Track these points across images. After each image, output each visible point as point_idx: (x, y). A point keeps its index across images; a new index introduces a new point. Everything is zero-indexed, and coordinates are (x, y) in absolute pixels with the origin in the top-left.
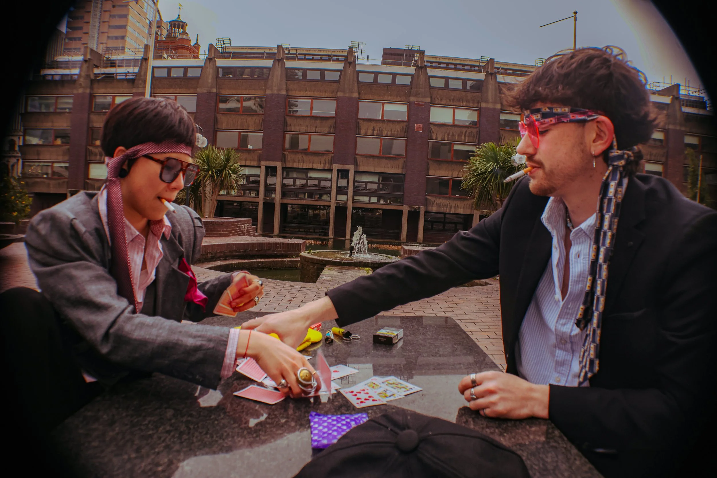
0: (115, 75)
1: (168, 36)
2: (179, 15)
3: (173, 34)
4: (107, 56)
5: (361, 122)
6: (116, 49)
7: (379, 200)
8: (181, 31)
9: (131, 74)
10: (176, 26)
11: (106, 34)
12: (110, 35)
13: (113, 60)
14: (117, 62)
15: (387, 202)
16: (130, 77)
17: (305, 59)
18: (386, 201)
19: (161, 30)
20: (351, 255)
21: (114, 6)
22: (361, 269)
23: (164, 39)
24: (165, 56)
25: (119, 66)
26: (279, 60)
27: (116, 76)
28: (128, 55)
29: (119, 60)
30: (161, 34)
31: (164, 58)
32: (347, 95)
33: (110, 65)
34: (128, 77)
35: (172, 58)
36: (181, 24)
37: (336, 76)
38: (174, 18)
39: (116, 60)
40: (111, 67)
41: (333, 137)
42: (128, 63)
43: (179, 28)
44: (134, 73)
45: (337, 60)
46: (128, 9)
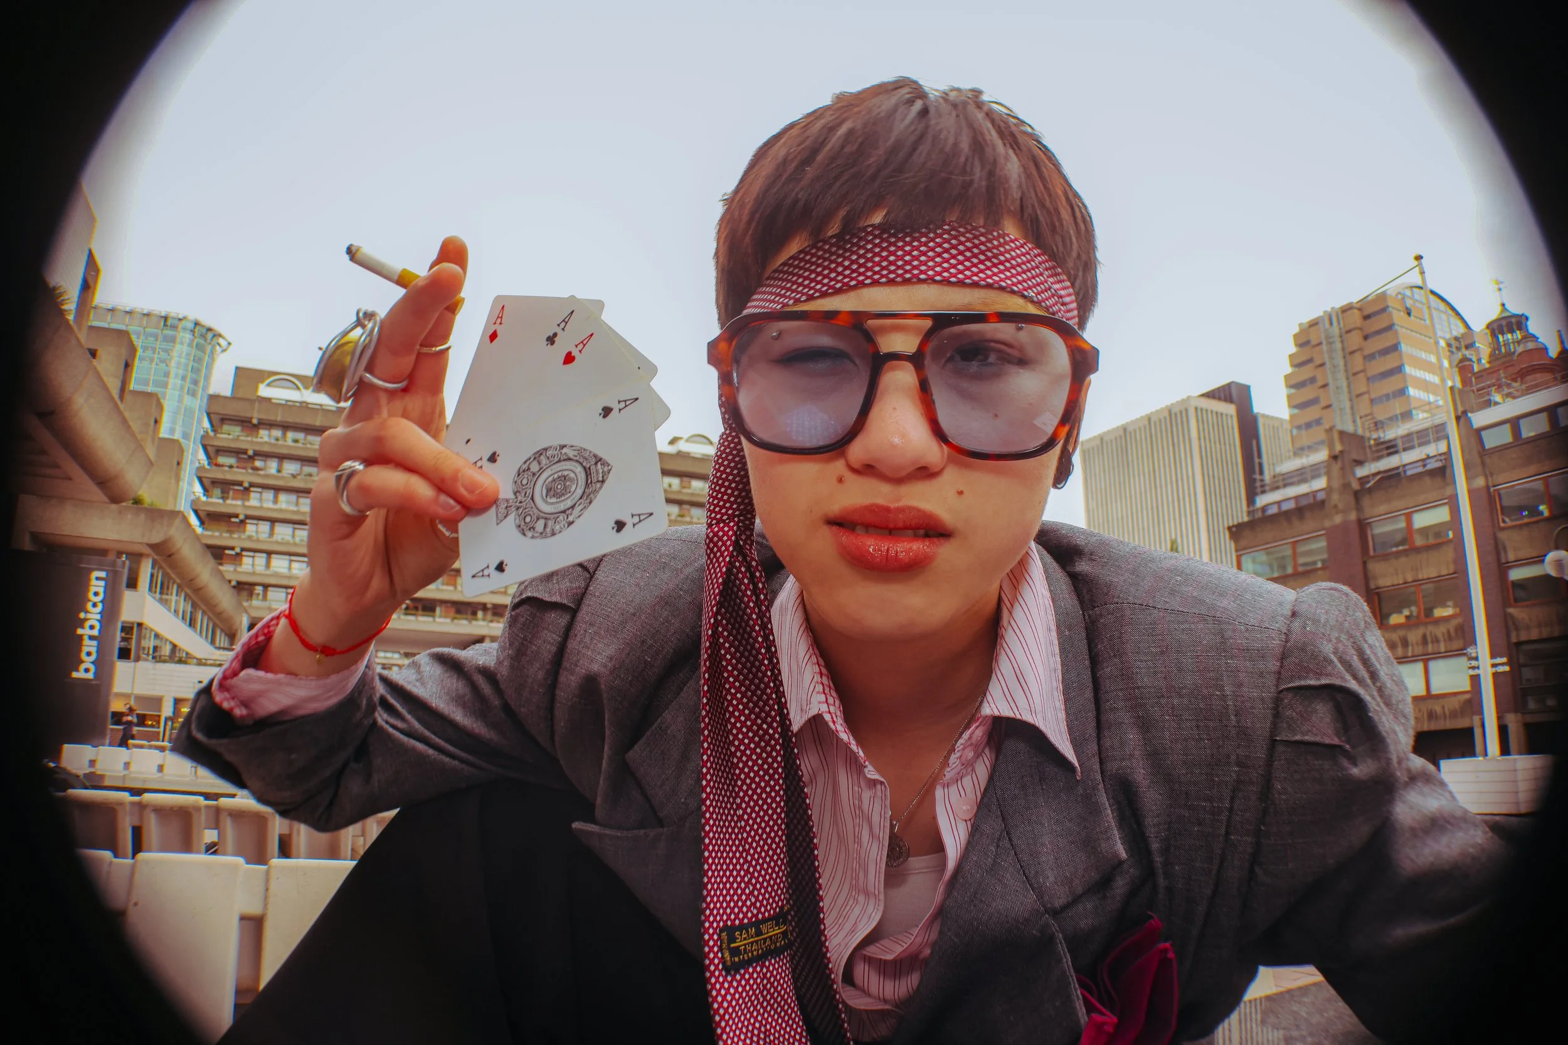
0: (1401, 470)
1: (1493, 357)
2: (1503, 305)
3: (1503, 350)
4: (1375, 436)
6: (1393, 419)
8: (1519, 335)
9: (1434, 459)
10: (1505, 329)
11: (1366, 397)
12: (1373, 396)
13: (1390, 441)
14: (1399, 443)
16: (1433, 465)
19: (1477, 350)
21: (1366, 338)
23: (1487, 366)
24: (1498, 398)
25: (1405, 450)
27: (1405, 472)
28: (1421, 420)
29: (1402, 437)
30: (1479, 360)
31: (1496, 403)
33: (1385, 452)
34: (1429, 467)
35: (1514, 398)
36: (1513, 320)
39: (1395, 439)
40: (1389, 454)
42: (1422, 437)
43: (1512, 331)
44: (1440, 455)
46: (1396, 332)
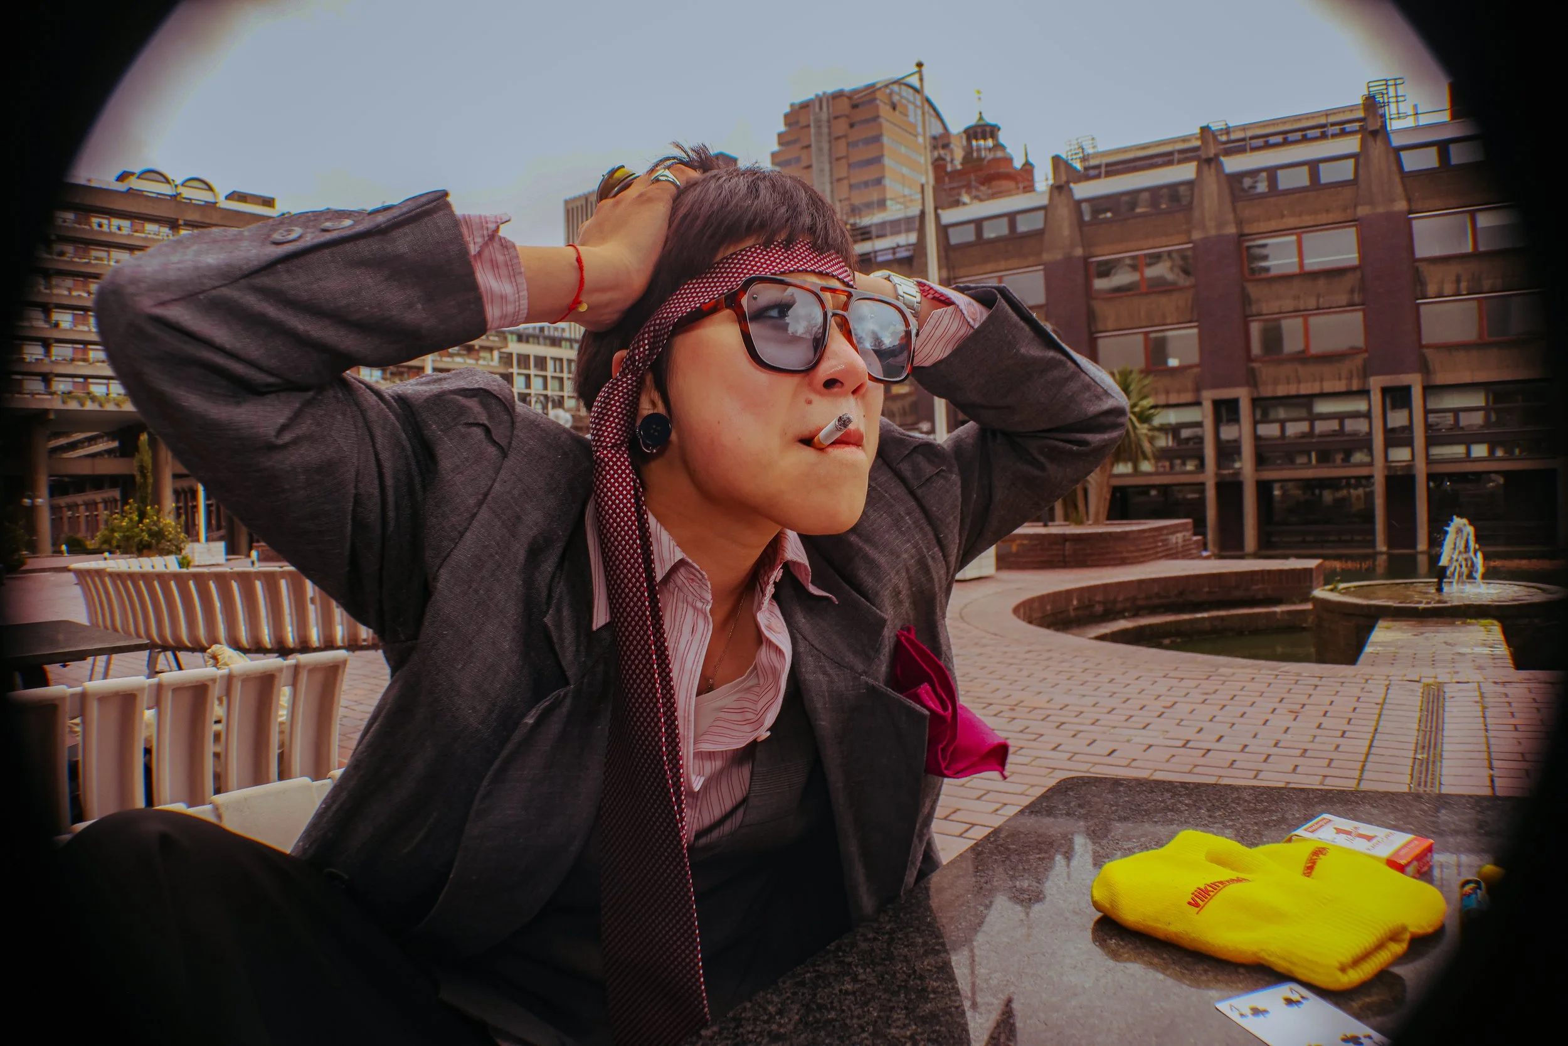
0: (872, 255)
1: (968, 158)
2: (980, 113)
3: (975, 155)
4: (852, 221)
5: (1423, 267)
6: (869, 206)
7: (1492, 451)
8: (990, 143)
9: (904, 249)
10: (979, 135)
11: (845, 182)
12: (853, 181)
13: (865, 227)
14: (874, 232)
15: (1512, 453)
16: (902, 254)
17: (1267, 146)
18: (1509, 451)
19: (952, 152)
20: (1440, 590)
21: (852, 126)
22: (1469, 624)
23: (959, 167)
24: (966, 198)
25: (878, 237)
26: (1209, 161)
27: (876, 257)
28: (894, 211)
29: (877, 225)
30: (952, 160)
31: (964, 204)
32: (1381, 210)
33: (859, 237)
34: (898, 255)
35: (981, 200)
36: (988, 129)
37: (1345, 171)
38: (972, 121)
39: (870, 226)
40: (863, 240)
41: (1360, 315)
42: (895, 227)
43: (985, 139)
44: (910, 245)
45: (1343, 133)
46: (880, 125)
